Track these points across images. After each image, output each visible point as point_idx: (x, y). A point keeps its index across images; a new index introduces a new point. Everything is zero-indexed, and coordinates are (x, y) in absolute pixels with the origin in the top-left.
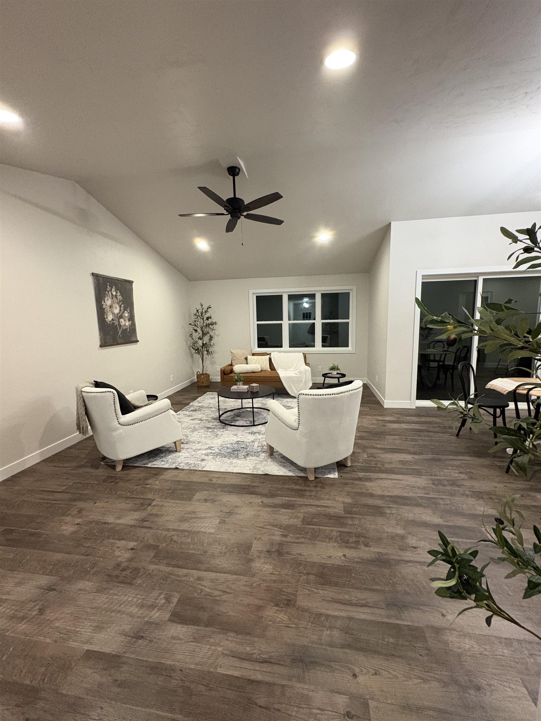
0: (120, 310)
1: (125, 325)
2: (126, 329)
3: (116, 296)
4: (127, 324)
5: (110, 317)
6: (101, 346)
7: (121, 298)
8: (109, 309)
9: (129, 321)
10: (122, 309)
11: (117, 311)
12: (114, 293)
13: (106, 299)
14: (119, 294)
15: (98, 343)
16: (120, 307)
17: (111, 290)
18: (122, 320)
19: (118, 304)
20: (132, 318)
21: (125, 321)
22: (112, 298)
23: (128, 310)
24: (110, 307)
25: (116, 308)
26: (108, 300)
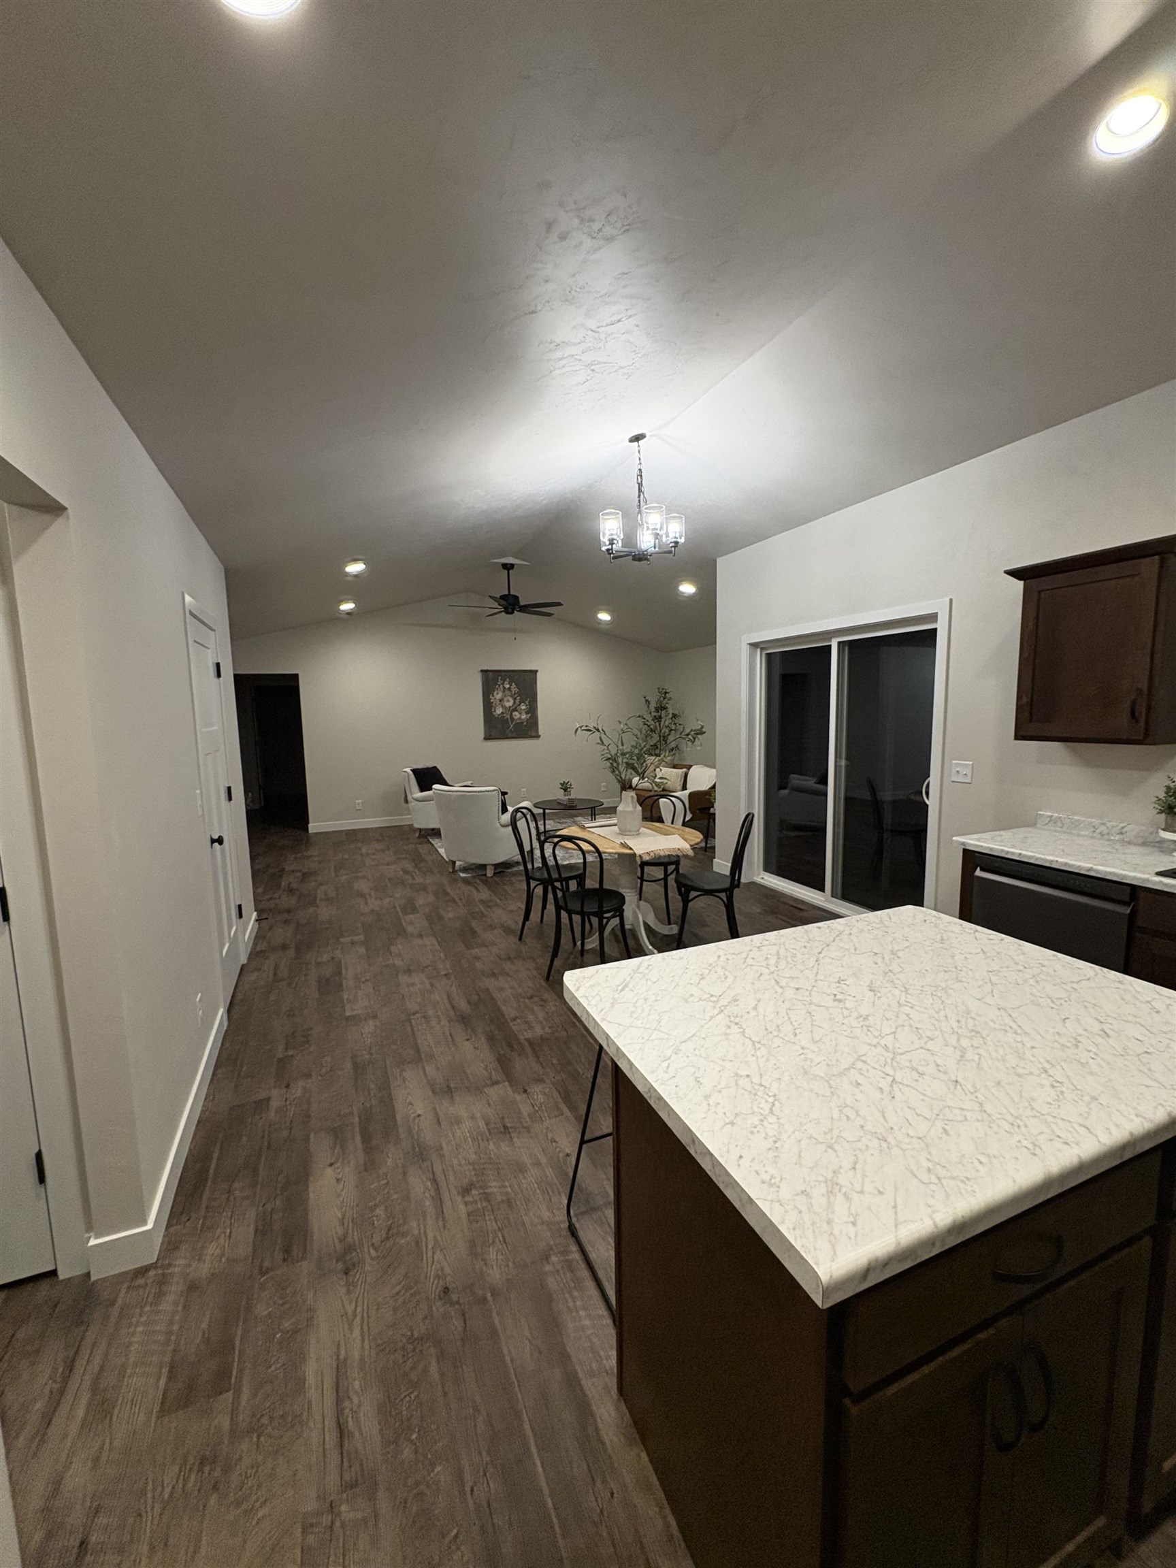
0: (514, 703)
1: (520, 718)
2: (523, 723)
3: (509, 689)
4: (524, 717)
5: (499, 711)
6: (486, 739)
7: (517, 690)
8: (498, 702)
9: (527, 713)
10: (517, 702)
11: (509, 703)
12: (507, 686)
13: (495, 693)
14: (514, 685)
15: (482, 735)
16: (515, 699)
17: (503, 684)
18: (516, 713)
19: (512, 696)
20: (532, 710)
21: (520, 714)
22: (504, 691)
23: (527, 702)
24: (500, 701)
25: (508, 701)
26: (497, 694)
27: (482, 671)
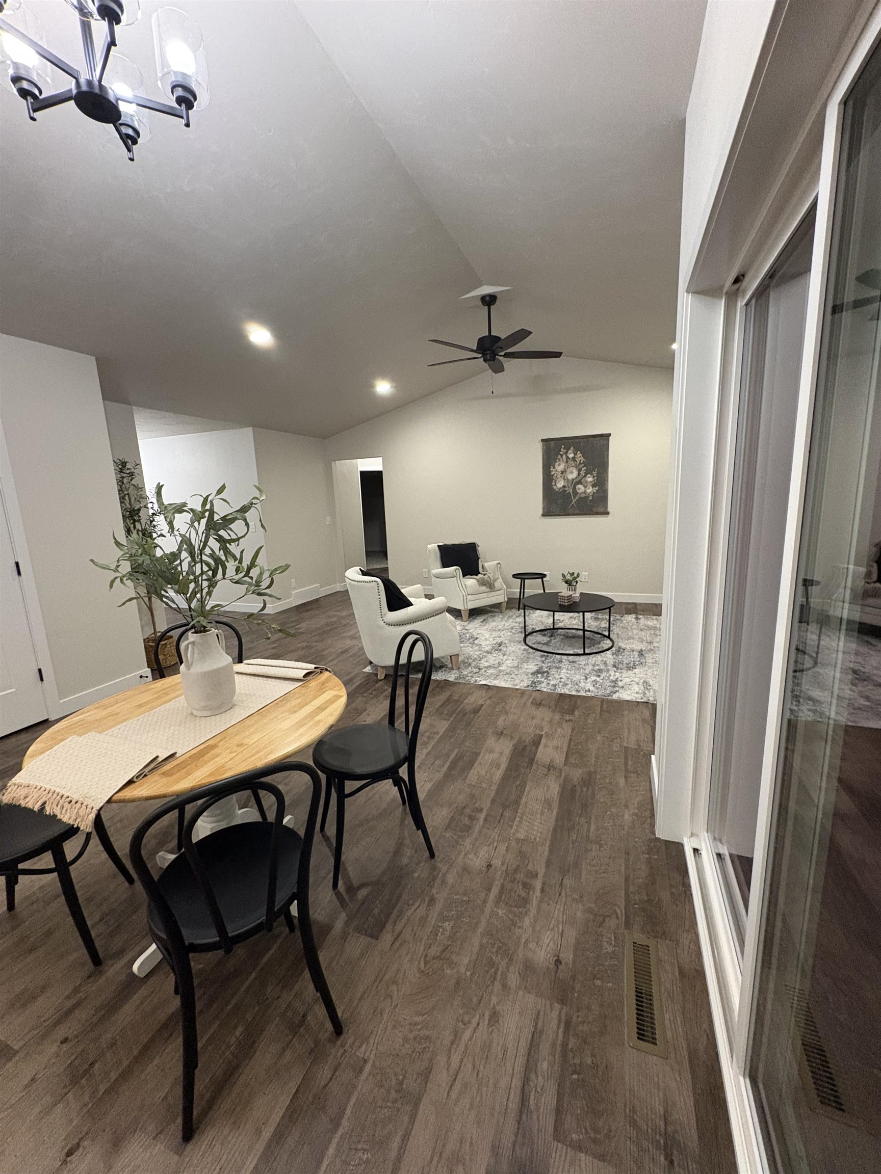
0: (579, 474)
2: (587, 498)
3: (574, 459)
4: (590, 490)
5: (560, 484)
6: (543, 515)
7: (582, 459)
8: (560, 475)
9: (593, 486)
10: (582, 473)
11: (573, 475)
12: (571, 455)
13: (557, 464)
14: (579, 454)
15: (541, 512)
16: (580, 470)
17: (566, 453)
18: (580, 486)
19: (576, 467)
20: (601, 483)
21: (585, 487)
22: (567, 462)
23: (595, 473)
24: (562, 473)
25: (572, 472)
26: (559, 465)
27: (543, 440)
